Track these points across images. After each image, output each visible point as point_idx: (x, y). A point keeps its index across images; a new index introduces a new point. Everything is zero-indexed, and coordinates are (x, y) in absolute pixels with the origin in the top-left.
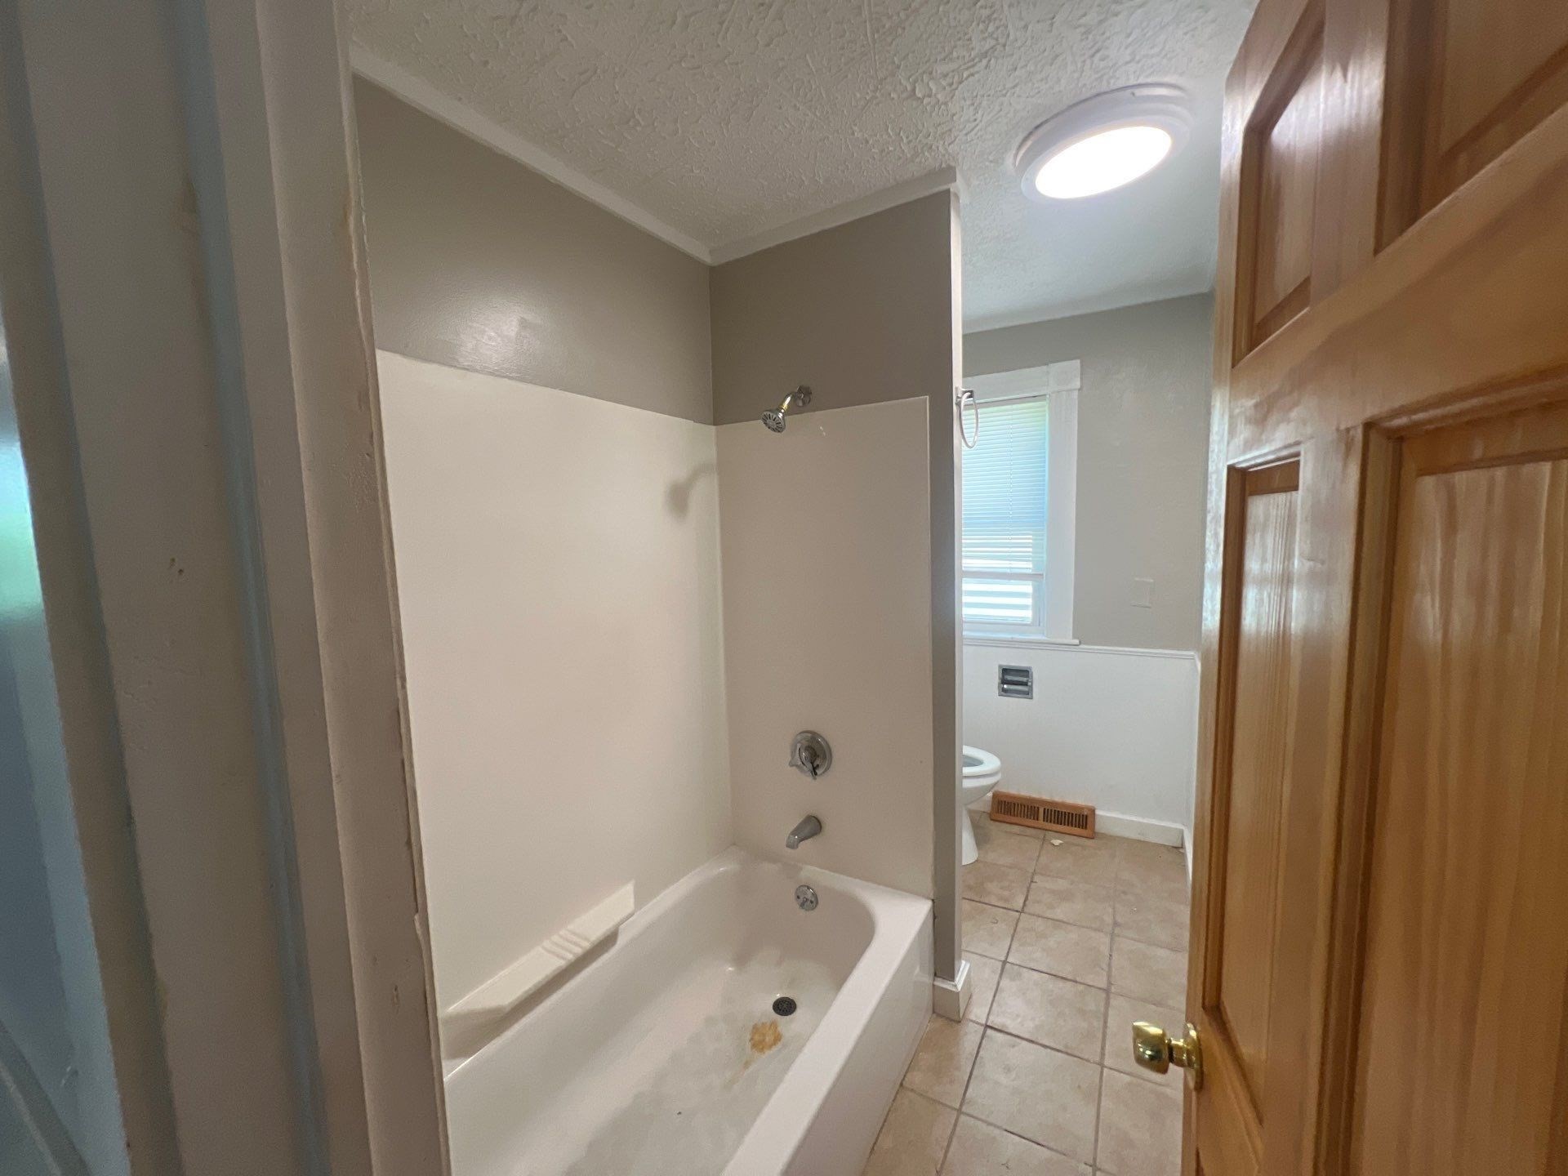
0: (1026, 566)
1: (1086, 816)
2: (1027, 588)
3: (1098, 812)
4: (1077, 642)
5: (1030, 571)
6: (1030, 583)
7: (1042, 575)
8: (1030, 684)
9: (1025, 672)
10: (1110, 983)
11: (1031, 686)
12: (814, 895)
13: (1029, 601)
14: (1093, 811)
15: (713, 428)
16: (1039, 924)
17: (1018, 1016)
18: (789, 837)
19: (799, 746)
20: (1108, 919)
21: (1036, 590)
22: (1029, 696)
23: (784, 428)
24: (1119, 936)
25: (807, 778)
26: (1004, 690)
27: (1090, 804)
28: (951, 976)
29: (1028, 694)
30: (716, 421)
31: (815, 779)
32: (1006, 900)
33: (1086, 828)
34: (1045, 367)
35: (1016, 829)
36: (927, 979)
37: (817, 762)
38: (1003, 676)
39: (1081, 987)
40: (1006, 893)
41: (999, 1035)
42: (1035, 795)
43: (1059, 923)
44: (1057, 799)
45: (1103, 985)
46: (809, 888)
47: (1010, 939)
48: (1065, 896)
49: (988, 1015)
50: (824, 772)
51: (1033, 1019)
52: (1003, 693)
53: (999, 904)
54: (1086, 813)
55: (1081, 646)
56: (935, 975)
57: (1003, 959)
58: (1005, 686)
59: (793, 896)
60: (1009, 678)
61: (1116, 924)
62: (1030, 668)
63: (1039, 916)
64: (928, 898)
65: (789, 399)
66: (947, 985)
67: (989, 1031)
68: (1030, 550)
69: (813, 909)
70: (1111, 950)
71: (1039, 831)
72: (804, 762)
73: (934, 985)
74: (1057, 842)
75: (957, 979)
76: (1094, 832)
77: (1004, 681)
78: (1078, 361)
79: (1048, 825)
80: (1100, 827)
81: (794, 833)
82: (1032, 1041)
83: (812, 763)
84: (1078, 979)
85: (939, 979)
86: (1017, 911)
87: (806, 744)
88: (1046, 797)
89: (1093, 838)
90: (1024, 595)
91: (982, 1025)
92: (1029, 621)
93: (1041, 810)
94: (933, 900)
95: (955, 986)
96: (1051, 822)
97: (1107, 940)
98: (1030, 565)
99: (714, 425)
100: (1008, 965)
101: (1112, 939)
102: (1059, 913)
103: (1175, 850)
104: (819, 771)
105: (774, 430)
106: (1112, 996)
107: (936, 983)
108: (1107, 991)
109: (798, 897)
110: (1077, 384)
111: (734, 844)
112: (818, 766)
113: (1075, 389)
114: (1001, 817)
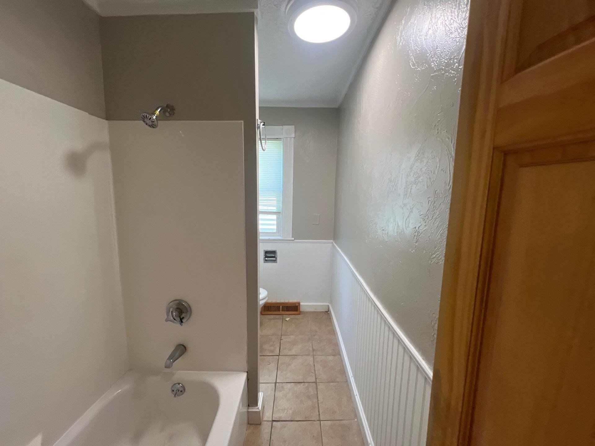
0: (274, 209)
1: (297, 306)
2: (274, 217)
3: (301, 304)
4: (293, 239)
5: (275, 211)
6: (276, 215)
7: (280, 212)
8: (276, 257)
9: (274, 252)
10: (316, 379)
11: (276, 258)
12: (183, 387)
13: (275, 222)
14: (299, 303)
15: (107, 122)
16: (287, 359)
17: (285, 409)
18: (166, 361)
19: (171, 310)
20: (311, 349)
21: (278, 218)
22: (275, 262)
23: (157, 127)
24: (316, 355)
25: (177, 325)
26: (266, 260)
27: (298, 301)
28: (256, 404)
29: (275, 261)
30: (108, 118)
31: (182, 325)
32: (272, 351)
33: (297, 311)
34: (281, 127)
35: (272, 317)
36: (245, 410)
37: (183, 315)
38: (265, 255)
39: (307, 384)
40: (272, 348)
41: (279, 423)
42: (278, 301)
43: (294, 356)
44: (286, 301)
45: (314, 380)
46: (179, 384)
47: (276, 371)
48: (294, 343)
49: (273, 414)
50: (187, 321)
51: (291, 409)
52: (266, 262)
53: (270, 355)
54: (297, 305)
55: (295, 241)
56: (249, 406)
57: (275, 382)
58: (266, 259)
59: (170, 390)
60: (268, 255)
61: (313, 350)
62: (276, 250)
63: (286, 355)
64: (245, 372)
65: (159, 110)
66: (254, 410)
67: (274, 423)
68: (276, 202)
69: (182, 394)
70: (314, 362)
71: (280, 316)
72: (176, 318)
73: (248, 411)
74: (288, 319)
75: (259, 404)
76: (300, 312)
77: (266, 257)
78: (294, 126)
79: (284, 312)
80: (302, 309)
81: (170, 358)
82: (292, 421)
83: (180, 317)
84: (305, 381)
85: (250, 407)
86: (277, 356)
87: (175, 307)
88: (282, 301)
89: (300, 314)
90: (273, 220)
91: (270, 421)
92: (275, 231)
93: (281, 307)
94: (247, 372)
95: (258, 408)
96: (285, 311)
97: (312, 359)
98: (275, 208)
99: (107, 120)
100: (277, 384)
101: (313, 358)
102: (293, 352)
103: (326, 313)
104: (183, 321)
105: (149, 126)
106: (318, 384)
107: (250, 410)
108: (315, 382)
109: (173, 391)
110: (293, 135)
111: (131, 370)
112: (183, 318)
113: (292, 137)
114: (266, 313)
